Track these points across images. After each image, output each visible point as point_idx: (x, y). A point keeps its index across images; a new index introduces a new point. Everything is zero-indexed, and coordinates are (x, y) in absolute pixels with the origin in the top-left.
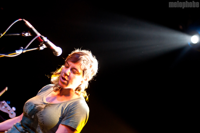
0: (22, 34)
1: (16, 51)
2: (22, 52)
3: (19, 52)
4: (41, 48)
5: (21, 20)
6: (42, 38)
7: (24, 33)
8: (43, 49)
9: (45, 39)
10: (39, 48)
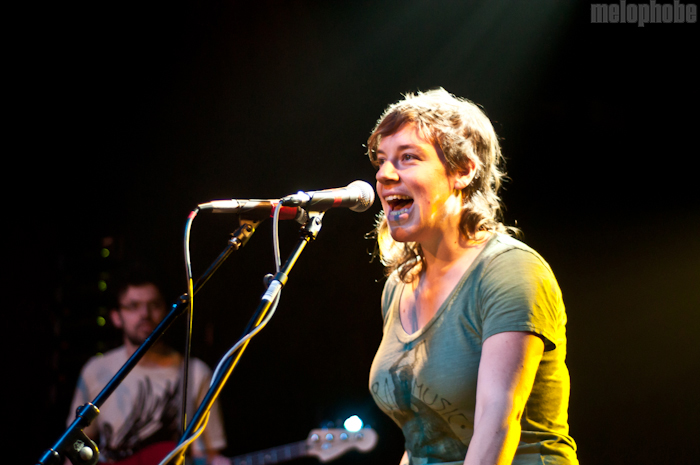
0: (234, 245)
1: (264, 297)
2: (280, 286)
3: (273, 293)
4: (315, 229)
5: (194, 214)
6: (290, 203)
7: (235, 239)
8: (320, 225)
9: (301, 197)
10: (310, 234)
